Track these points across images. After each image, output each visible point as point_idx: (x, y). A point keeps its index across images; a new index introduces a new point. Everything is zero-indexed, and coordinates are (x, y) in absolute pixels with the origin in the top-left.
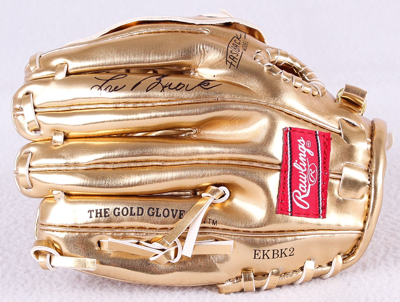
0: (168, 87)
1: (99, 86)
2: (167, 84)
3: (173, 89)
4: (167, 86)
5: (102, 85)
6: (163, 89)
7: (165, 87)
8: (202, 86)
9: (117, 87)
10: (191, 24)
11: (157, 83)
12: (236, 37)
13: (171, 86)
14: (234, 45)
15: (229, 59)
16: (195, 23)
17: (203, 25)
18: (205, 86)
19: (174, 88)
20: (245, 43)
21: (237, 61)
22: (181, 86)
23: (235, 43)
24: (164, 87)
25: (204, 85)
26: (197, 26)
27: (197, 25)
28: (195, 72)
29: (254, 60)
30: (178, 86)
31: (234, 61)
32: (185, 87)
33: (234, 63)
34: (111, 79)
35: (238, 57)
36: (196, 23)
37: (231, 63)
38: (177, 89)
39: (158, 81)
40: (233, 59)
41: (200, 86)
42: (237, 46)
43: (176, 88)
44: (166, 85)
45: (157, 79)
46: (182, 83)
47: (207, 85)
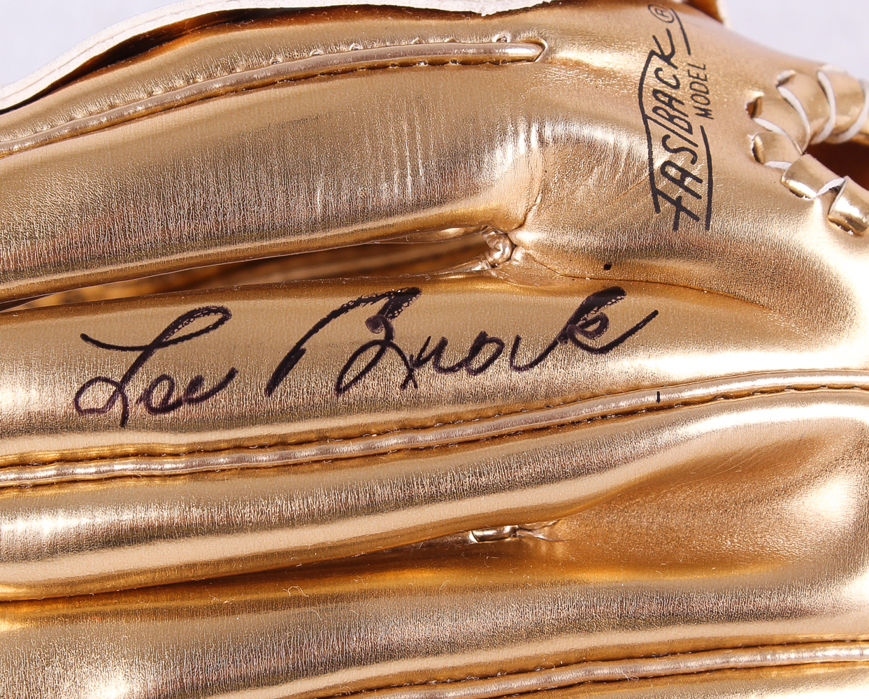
0: (430, 363)
1: (113, 383)
2: (423, 350)
3: (452, 370)
4: (425, 355)
5: (127, 378)
6: (410, 376)
7: (420, 362)
8: (580, 337)
9: (196, 383)
10: (458, 15)
11: (377, 348)
12: (657, 54)
13: (444, 355)
14: (660, 95)
15: (662, 184)
16: (477, 12)
17: (510, 12)
18: (592, 335)
19: (460, 365)
20: (698, 78)
21: (702, 189)
22: (488, 350)
23: (660, 86)
24: (414, 364)
25: (586, 334)
26: (487, 21)
27: (488, 17)
28: (514, 247)
29: (757, 167)
30: (475, 350)
31: (687, 189)
32: (508, 350)
33: (689, 202)
34: (160, 343)
35: (698, 170)
36: (483, 9)
37: (677, 203)
38: (475, 365)
39: (381, 335)
40: (680, 183)
41: (569, 341)
42: (671, 99)
43: (465, 363)
44: (420, 355)
45: (373, 323)
46: (490, 335)
47: (599, 332)
